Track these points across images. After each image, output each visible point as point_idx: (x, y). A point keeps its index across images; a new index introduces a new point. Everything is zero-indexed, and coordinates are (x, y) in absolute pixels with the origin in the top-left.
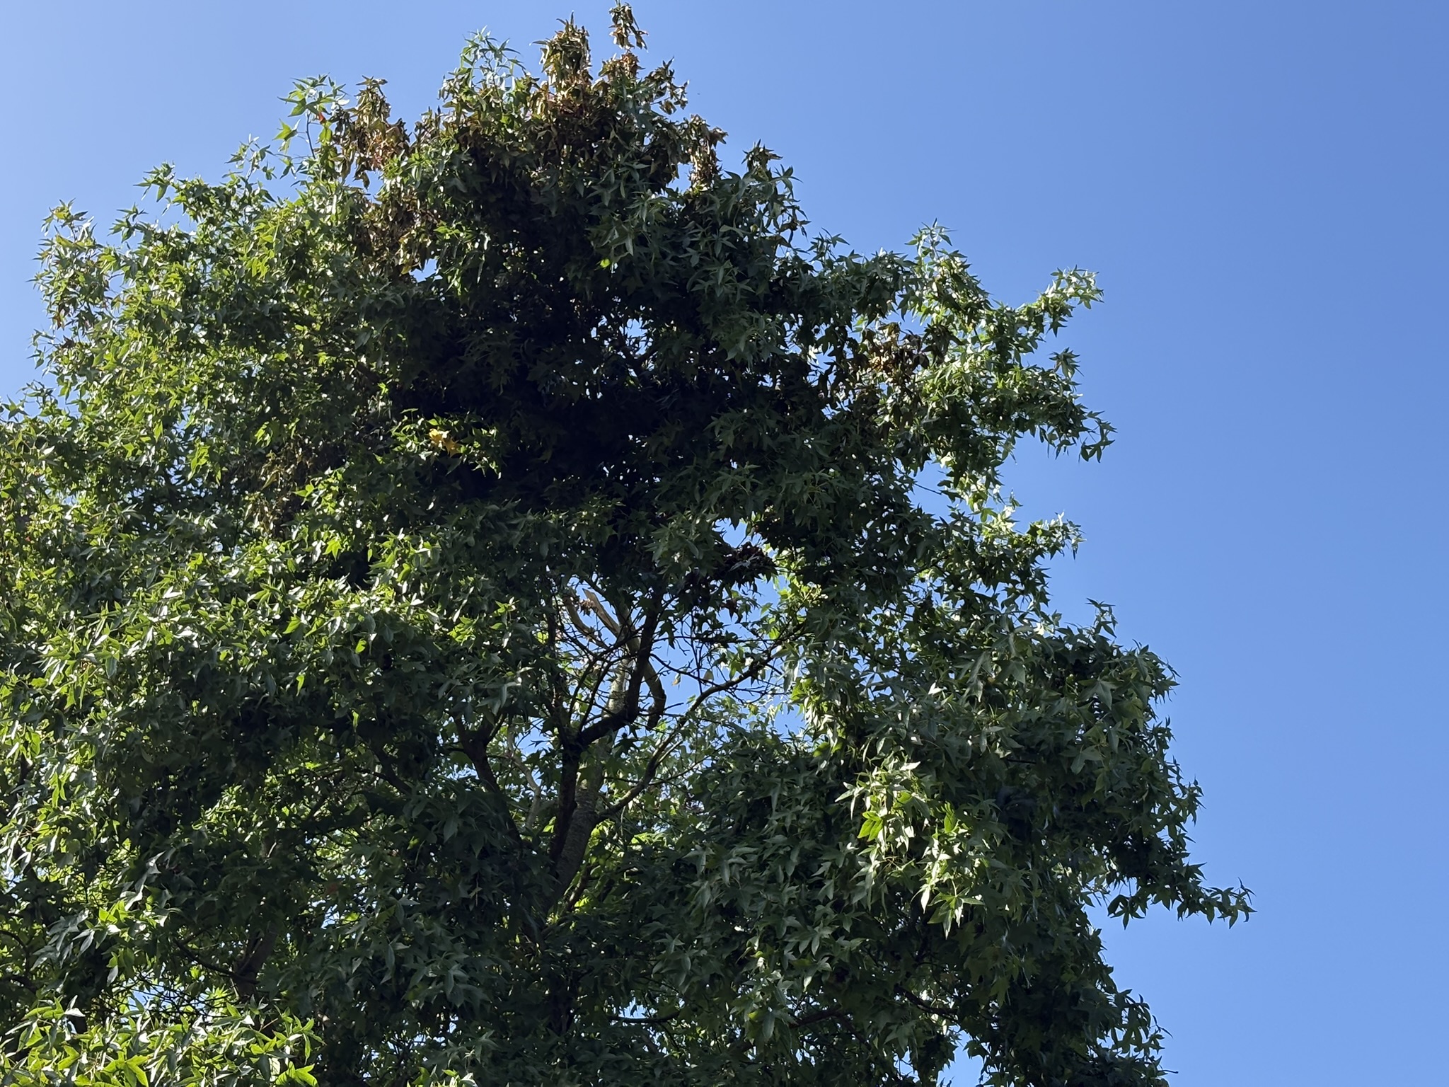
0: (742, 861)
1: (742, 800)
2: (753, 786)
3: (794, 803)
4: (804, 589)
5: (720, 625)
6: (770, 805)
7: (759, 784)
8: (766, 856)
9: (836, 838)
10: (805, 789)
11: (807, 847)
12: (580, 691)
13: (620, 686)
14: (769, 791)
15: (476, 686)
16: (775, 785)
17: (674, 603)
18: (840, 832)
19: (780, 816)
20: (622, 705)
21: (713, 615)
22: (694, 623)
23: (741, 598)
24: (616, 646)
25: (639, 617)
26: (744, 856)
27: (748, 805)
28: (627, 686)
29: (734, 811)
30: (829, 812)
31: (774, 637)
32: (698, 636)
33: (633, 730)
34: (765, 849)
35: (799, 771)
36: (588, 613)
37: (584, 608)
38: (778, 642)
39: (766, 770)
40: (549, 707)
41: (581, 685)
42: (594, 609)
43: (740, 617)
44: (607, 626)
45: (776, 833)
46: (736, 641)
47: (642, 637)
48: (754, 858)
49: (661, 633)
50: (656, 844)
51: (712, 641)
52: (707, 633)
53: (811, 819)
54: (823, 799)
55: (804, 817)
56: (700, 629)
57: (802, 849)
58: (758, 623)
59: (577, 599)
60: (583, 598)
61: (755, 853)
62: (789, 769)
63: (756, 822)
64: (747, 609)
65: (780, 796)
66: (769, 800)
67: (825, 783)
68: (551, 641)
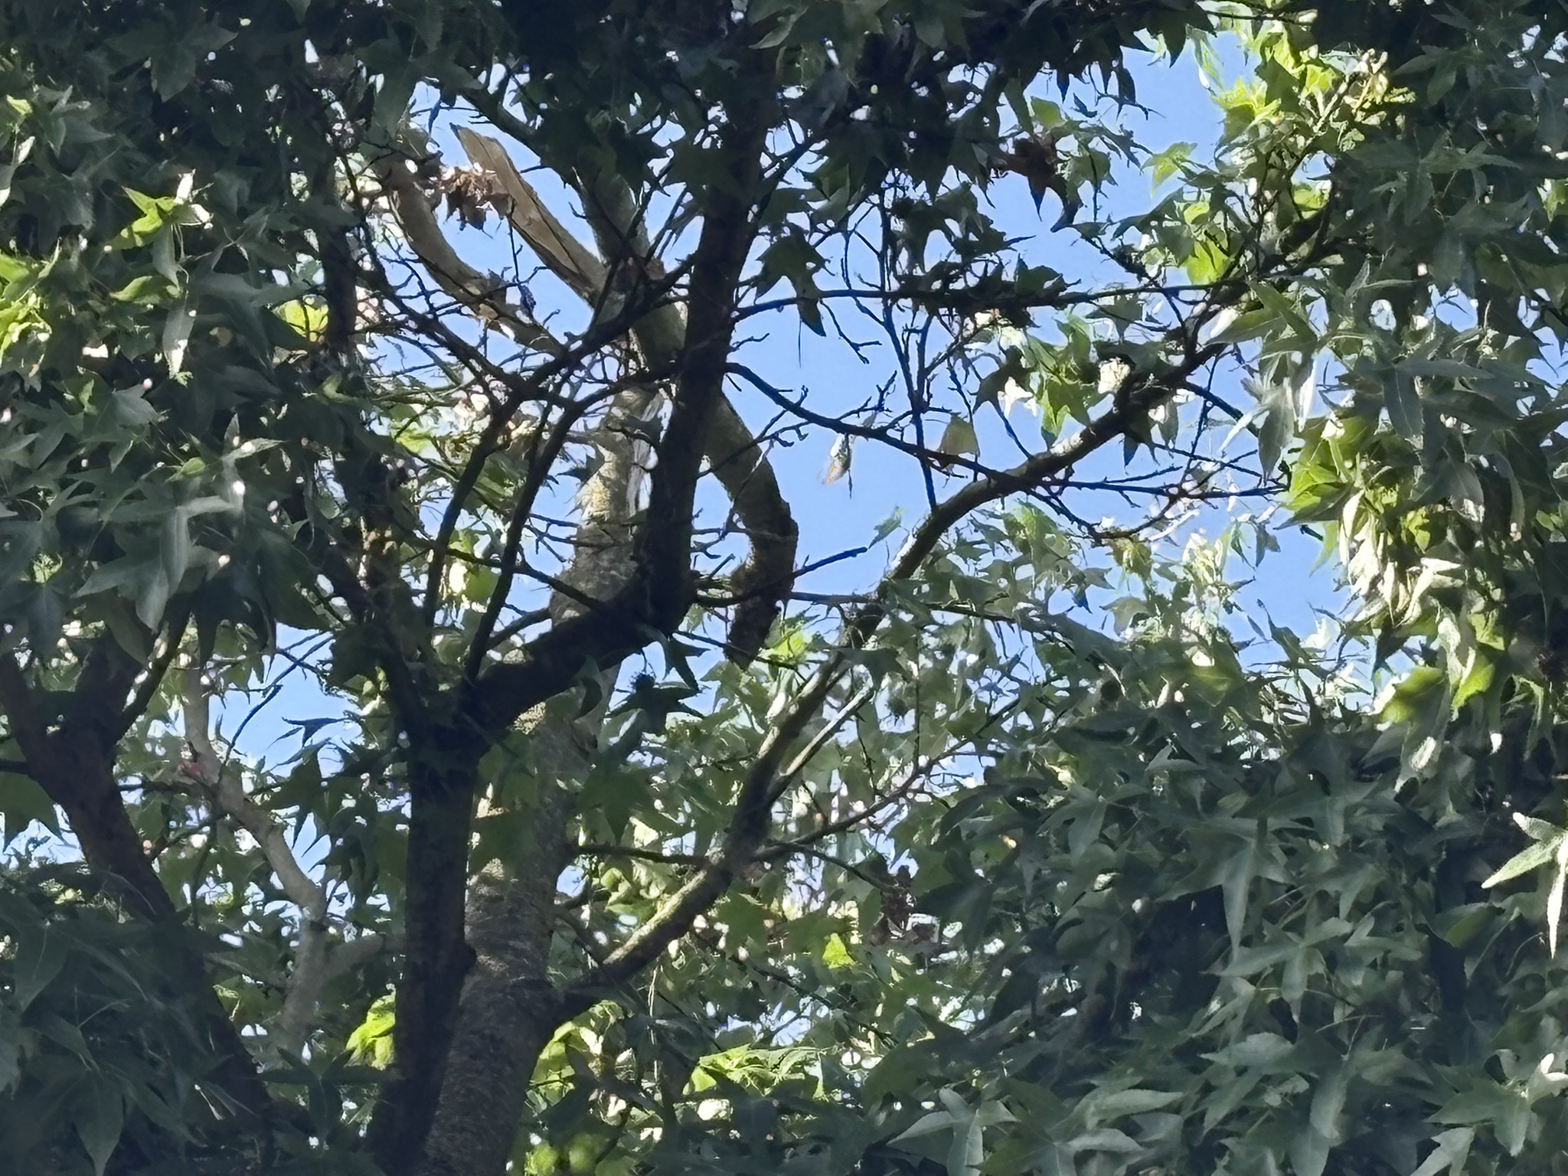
0: (1119, 1140)
1: (1110, 907)
2: (1152, 853)
3: (1312, 908)
4: (1317, 84)
5: (995, 241)
6: (1220, 925)
7: (1172, 842)
8: (1216, 1114)
9: (1484, 1033)
10: (1353, 852)
11: (1371, 1075)
12: (464, 520)
13: (618, 496)
14: (1212, 865)
15: (64, 519)
16: (1234, 842)
17: (810, 162)
18: (1498, 1012)
19: (1262, 962)
20: (625, 570)
21: (962, 201)
22: (889, 237)
23: (1072, 127)
24: (595, 339)
25: (675, 225)
26: (1128, 1124)
27: (1134, 922)
28: (643, 492)
29: (1083, 950)
30: (1452, 937)
31: (1209, 274)
32: (912, 288)
33: (677, 657)
34: (1207, 1089)
35: (1324, 785)
36: (478, 221)
37: (460, 199)
38: (1225, 292)
39: (1197, 787)
40: (345, 585)
41: (465, 497)
42: (500, 202)
43: (1072, 206)
44: (551, 263)
45: (1250, 1026)
46: (1058, 298)
47: (692, 301)
48: (1168, 1128)
49: (763, 283)
50: (786, 1089)
51: (966, 303)
52: (943, 271)
53: (1381, 966)
54: (1425, 888)
55: (1354, 961)
56: (917, 258)
57: (1355, 1088)
58: (1143, 225)
59: (430, 165)
60: (455, 162)
61: (1173, 1109)
62: (1285, 780)
63: (1165, 987)
64: (1096, 168)
65: (1257, 888)
66: (1215, 900)
67: (1428, 826)
68: (341, 332)
